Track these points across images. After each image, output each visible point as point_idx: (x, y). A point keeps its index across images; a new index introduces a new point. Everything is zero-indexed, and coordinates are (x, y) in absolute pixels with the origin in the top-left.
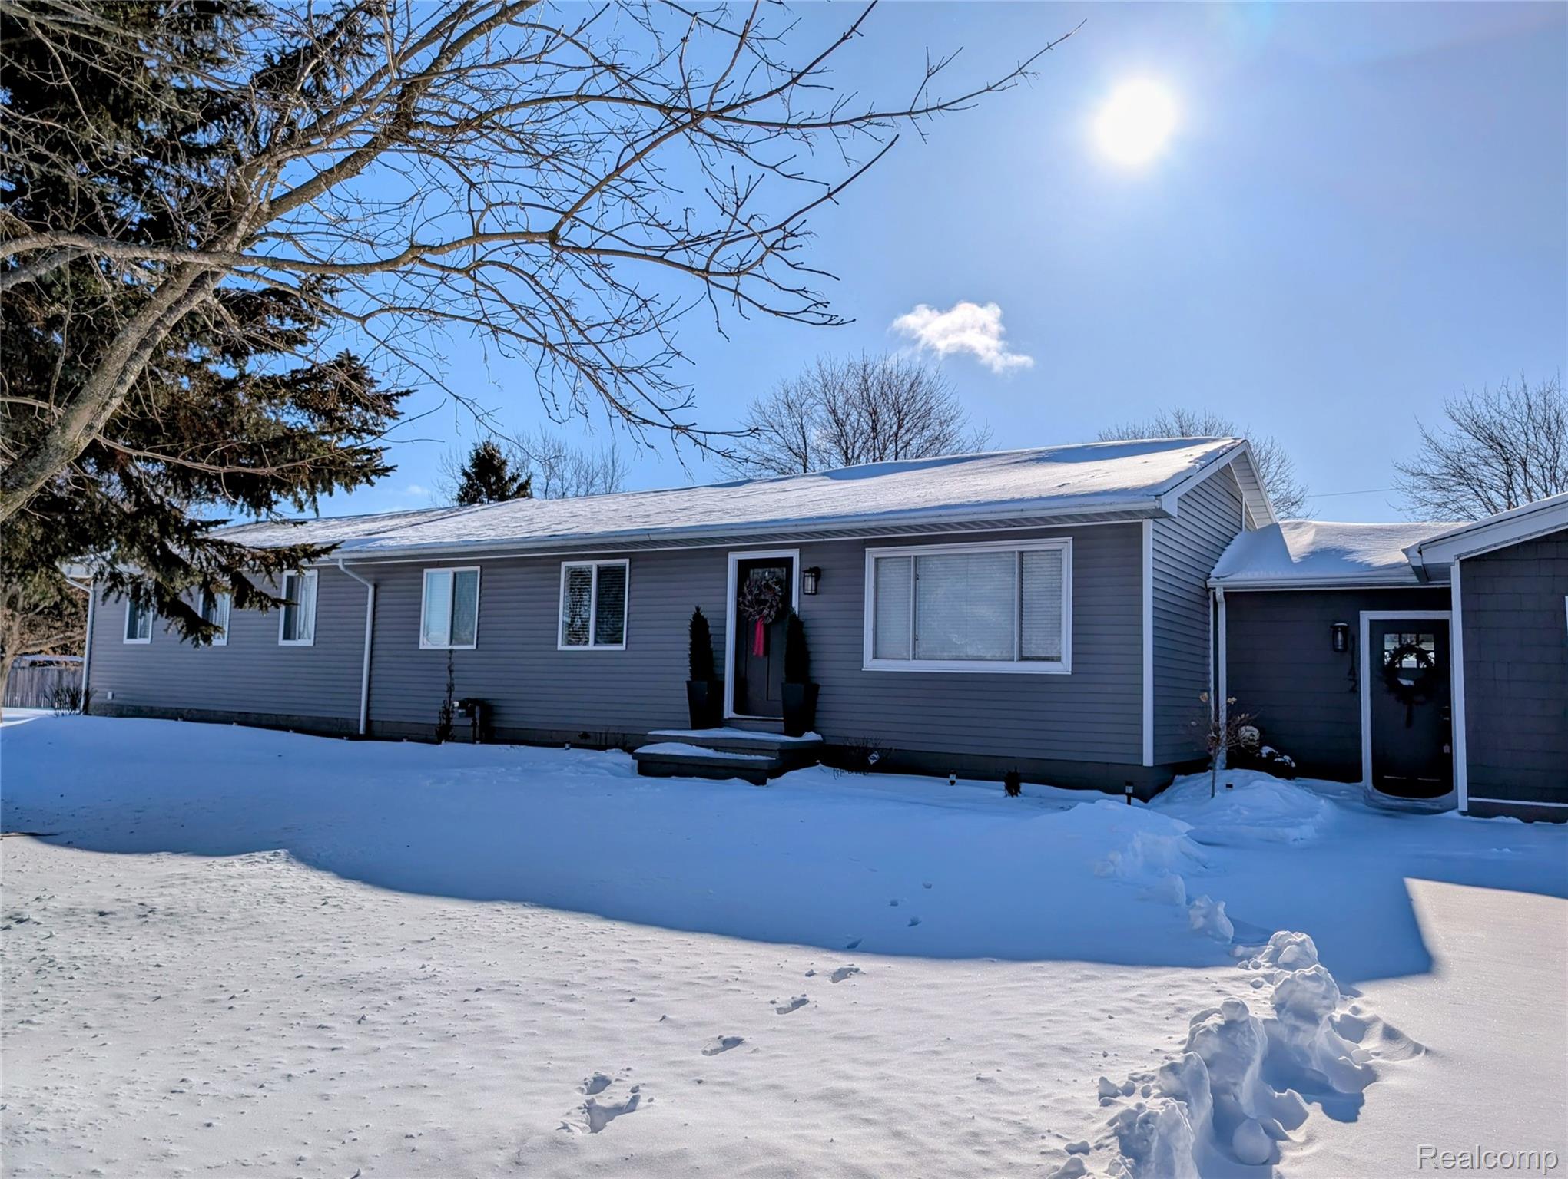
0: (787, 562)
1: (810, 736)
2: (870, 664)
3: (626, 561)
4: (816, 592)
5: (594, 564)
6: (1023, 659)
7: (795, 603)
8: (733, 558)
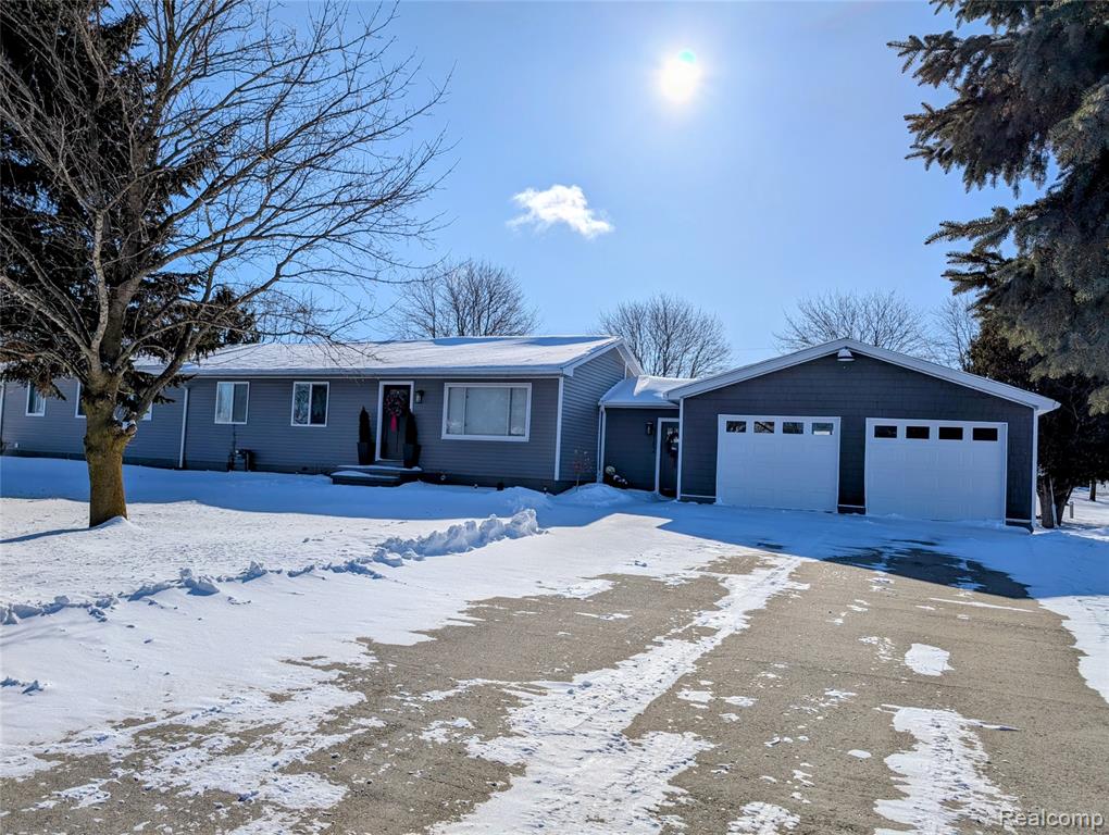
0: (409, 387)
1: (416, 469)
2: (445, 436)
3: (328, 383)
4: (421, 402)
5: (311, 383)
6: (510, 434)
7: (411, 407)
8: (382, 384)
